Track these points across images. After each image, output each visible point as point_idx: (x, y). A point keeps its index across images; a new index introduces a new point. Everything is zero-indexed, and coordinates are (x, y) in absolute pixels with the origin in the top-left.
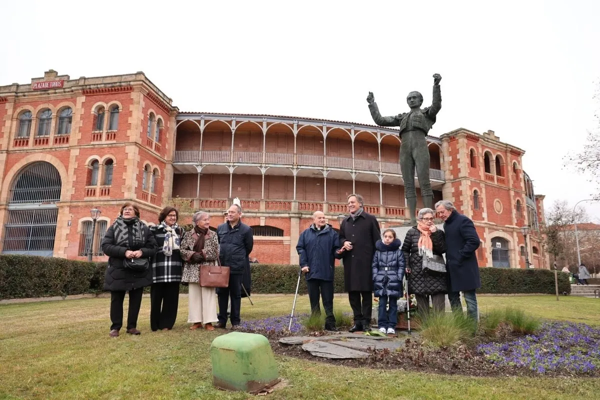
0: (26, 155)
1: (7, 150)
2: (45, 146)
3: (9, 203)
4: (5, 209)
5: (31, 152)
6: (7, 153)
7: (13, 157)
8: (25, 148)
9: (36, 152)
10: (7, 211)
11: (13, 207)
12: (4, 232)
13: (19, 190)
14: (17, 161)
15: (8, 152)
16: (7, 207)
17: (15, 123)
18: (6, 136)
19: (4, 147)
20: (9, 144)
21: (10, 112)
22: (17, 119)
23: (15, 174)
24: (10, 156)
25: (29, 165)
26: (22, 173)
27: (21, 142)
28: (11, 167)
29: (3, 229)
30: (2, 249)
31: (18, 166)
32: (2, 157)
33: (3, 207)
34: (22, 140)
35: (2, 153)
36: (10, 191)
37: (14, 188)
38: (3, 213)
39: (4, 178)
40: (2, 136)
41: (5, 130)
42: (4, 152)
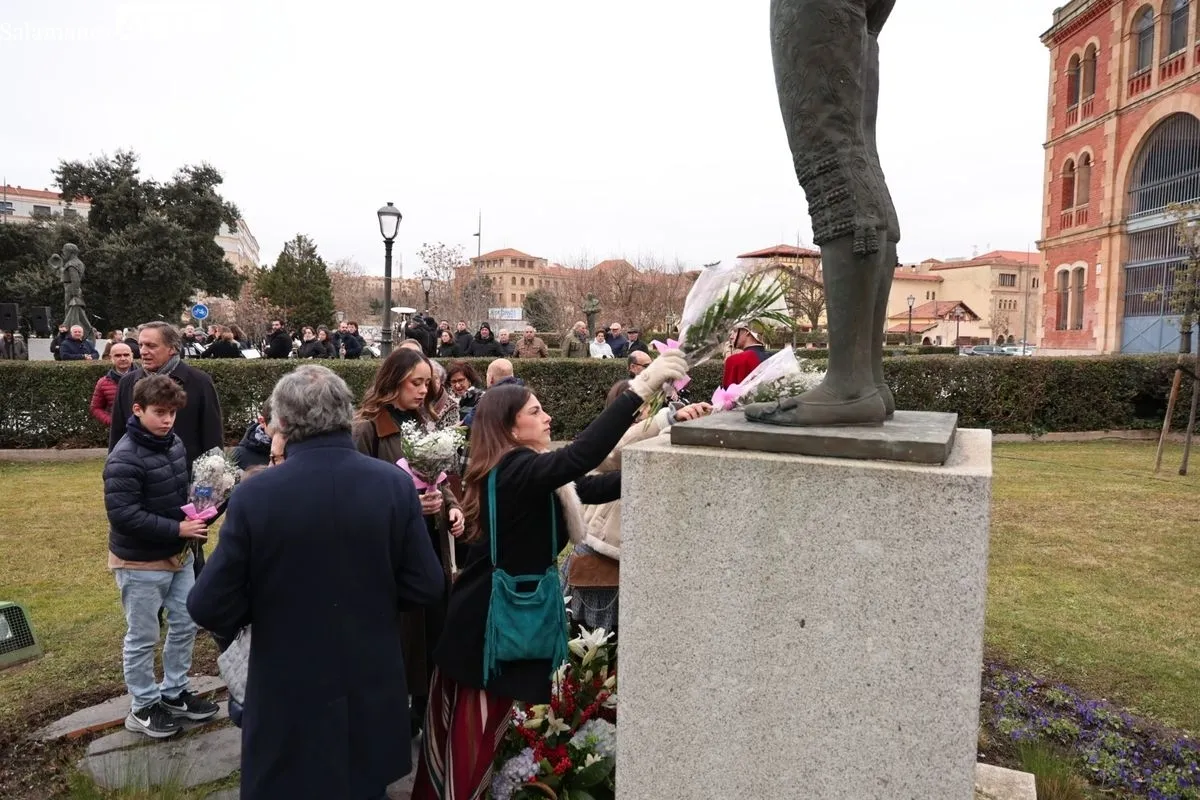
0: (1148, 109)
1: (1117, 110)
2: (1181, 76)
3: (1128, 219)
4: (1121, 233)
5: (1155, 100)
6: (1117, 115)
7: (1128, 119)
8: (1147, 93)
9: (1163, 97)
10: (1125, 237)
11: (1135, 226)
12: (1124, 276)
13: (1152, 185)
14: (1135, 125)
15: (1119, 112)
16: (1124, 228)
17: (1127, 45)
18: (1114, 78)
19: (1112, 106)
20: (1119, 95)
21: (1117, 26)
22: (1130, 34)
23: (1133, 157)
24: (1123, 119)
25: (1154, 131)
26: (1148, 149)
27: (1139, 82)
28: (1126, 143)
29: (1120, 274)
30: (1121, 314)
31: (1135, 139)
32: (1111, 126)
33: (1116, 230)
34: (1140, 78)
35: (1110, 118)
36: (1129, 193)
37: (1137, 186)
38: (1117, 241)
39: (1115, 171)
40: (1107, 83)
41: (1113, 67)
42: (1113, 114)
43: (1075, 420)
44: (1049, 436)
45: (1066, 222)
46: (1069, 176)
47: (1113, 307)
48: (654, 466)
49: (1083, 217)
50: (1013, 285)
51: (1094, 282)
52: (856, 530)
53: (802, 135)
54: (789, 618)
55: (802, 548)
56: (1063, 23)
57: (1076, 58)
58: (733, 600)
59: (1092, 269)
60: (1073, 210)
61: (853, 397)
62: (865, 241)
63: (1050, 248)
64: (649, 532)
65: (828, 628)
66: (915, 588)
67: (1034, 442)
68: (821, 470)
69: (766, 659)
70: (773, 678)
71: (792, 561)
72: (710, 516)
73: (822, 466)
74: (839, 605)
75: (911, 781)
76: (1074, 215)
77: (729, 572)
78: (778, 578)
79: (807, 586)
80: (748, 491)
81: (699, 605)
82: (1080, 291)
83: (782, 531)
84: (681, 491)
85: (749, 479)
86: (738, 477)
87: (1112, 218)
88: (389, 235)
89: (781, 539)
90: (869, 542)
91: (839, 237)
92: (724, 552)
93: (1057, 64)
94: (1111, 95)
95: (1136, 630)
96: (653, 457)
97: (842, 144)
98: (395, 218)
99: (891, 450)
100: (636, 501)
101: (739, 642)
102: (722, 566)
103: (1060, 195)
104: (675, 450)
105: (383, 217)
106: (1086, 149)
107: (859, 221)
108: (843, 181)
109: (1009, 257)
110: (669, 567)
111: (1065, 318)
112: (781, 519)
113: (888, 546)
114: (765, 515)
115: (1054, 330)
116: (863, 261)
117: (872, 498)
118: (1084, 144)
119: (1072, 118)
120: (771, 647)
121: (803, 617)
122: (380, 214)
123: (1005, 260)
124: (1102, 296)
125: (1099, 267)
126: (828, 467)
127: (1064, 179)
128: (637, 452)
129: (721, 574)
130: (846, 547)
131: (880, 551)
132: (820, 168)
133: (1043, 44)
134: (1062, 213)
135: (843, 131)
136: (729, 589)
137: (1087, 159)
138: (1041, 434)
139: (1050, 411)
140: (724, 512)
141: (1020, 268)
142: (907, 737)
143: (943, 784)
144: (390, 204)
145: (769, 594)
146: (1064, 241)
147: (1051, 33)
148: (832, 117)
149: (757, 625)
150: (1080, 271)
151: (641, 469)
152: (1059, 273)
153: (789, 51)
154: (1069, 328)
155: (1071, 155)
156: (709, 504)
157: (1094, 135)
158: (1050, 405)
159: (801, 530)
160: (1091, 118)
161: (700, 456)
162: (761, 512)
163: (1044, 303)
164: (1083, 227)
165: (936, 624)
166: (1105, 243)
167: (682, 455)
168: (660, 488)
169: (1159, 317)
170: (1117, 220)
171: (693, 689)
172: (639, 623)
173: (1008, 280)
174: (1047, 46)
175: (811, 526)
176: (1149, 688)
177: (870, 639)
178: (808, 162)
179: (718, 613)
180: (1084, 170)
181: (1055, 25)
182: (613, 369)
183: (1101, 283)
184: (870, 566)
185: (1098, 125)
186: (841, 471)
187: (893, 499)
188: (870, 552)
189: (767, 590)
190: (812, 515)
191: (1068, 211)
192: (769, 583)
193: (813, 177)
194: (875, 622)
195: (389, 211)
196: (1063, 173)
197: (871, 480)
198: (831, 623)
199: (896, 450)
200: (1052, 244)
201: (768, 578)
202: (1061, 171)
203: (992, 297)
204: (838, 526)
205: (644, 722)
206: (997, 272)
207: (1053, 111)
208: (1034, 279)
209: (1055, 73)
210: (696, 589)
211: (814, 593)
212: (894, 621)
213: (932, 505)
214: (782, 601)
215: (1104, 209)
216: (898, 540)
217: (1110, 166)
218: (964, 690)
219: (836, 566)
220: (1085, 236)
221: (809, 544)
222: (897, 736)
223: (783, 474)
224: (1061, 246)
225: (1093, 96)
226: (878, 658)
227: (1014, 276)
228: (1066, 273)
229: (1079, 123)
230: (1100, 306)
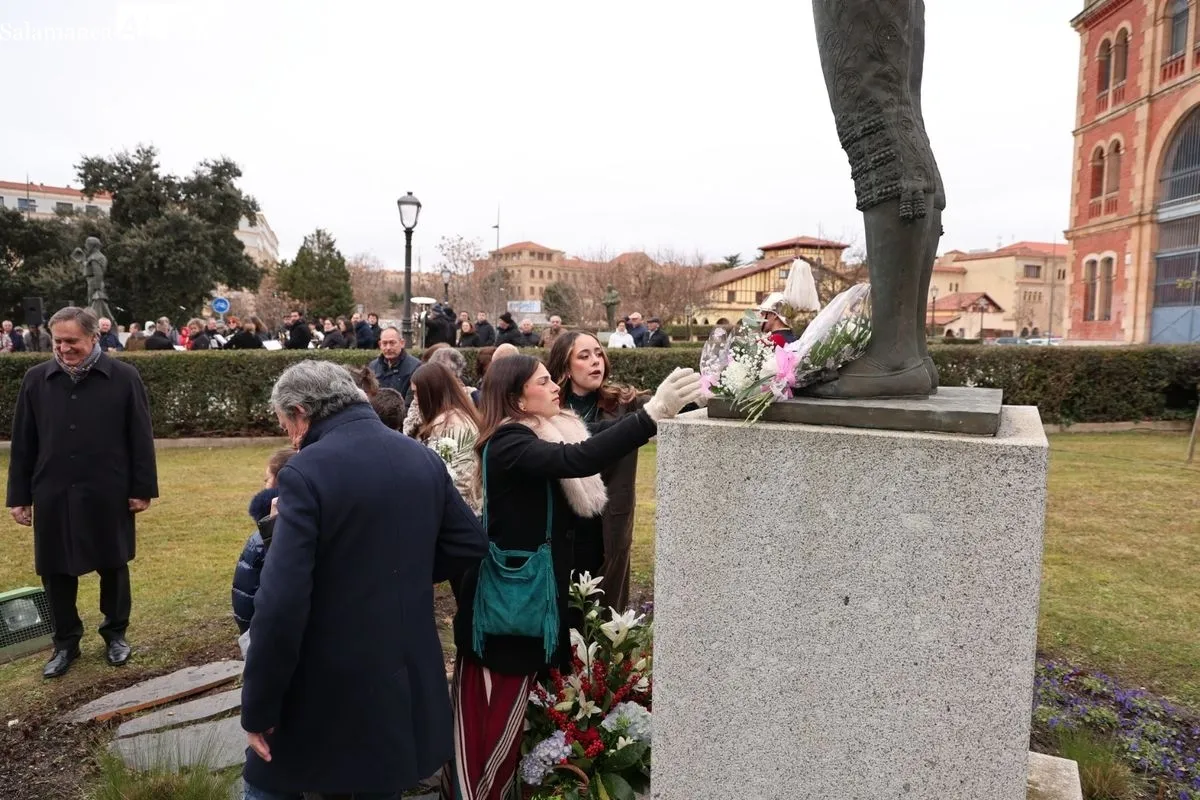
0: (1181, 94)
1: (1149, 97)
3: (1159, 207)
4: (1151, 222)
5: (1188, 86)
6: (1148, 101)
7: (1160, 106)
8: (1180, 78)
10: (1155, 226)
11: (1165, 215)
12: (1154, 266)
13: (1184, 173)
14: (1167, 111)
15: (1151, 99)
16: (1155, 217)
17: (1161, 28)
18: (1146, 64)
19: (1144, 92)
20: (1152, 81)
21: (1151, 10)
22: (1164, 17)
23: (1165, 143)
24: (1155, 106)
25: (1187, 118)
26: (1181, 136)
27: (1172, 68)
28: (1157, 131)
29: (1150, 263)
30: (1151, 305)
31: (1168, 125)
32: (1142, 113)
33: (1146, 218)
34: (1174, 63)
35: (1141, 104)
36: (1160, 181)
37: (1168, 174)
38: (1148, 230)
39: (1147, 158)
40: (1139, 69)
41: (1145, 52)
42: (1145, 100)
43: (1104, 410)
44: (1077, 427)
45: (1094, 211)
46: (1098, 163)
47: (1143, 297)
48: (690, 439)
49: (1112, 206)
50: (1038, 276)
51: (1123, 272)
52: (904, 503)
53: (845, 95)
54: (832, 595)
55: (846, 523)
56: (1093, 8)
57: (1107, 43)
58: (774, 577)
59: (1121, 259)
60: (1102, 199)
61: (897, 369)
62: (913, 204)
63: (1078, 237)
64: (686, 508)
65: (873, 605)
66: (966, 563)
67: (1062, 432)
68: (866, 441)
69: (807, 638)
70: (815, 658)
71: (835, 536)
72: (750, 490)
73: (868, 437)
74: (884, 581)
75: (960, 762)
76: (1103, 203)
77: (769, 549)
78: (822, 554)
79: (851, 562)
80: (789, 464)
81: (737, 581)
82: (1108, 281)
83: (825, 505)
84: (719, 465)
85: (791, 452)
86: (779, 450)
87: (1142, 206)
88: (409, 224)
89: (824, 513)
90: (918, 515)
91: (884, 201)
92: (765, 527)
93: (1087, 49)
94: (1143, 81)
95: (1174, 618)
96: (690, 430)
97: (888, 104)
98: (415, 207)
99: (940, 421)
100: (672, 475)
101: (780, 620)
102: (762, 542)
103: (1089, 183)
104: (712, 423)
105: (404, 207)
106: (1116, 136)
107: (905, 184)
108: (888, 143)
109: (1033, 249)
110: (707, 543)
111: (1093, 308)
112: (824, 493)
113: (938, 520)
114: (808, 488)
115: (1081, 321)
116: (909, 226)
117: (920, 470)
118: (1115, 130)
119: (1102, 105)
120: (813, 625)
121: (847, 594)
122: (400, 203)
123: (1030, 251)
124: (1131, 286)
125: (1128, 257)
126: (875, 438)
127: (1094, 167)
128: (673, 425)
129: (760, 550)
130: (893, 522)
131: (929, 525)
132: (865, 129)
133: (1073, 29)
134: (1091, 201)
135: (889, 89)
136: (769, 566)
137: (1117, 147)
138: (1068, 425)
139: (1079, 402)
140: (764, 486)
141: (1046, 259)
142: (957, 718)
143: (993, 766)
144: (410, 194)
145: (811, 570)
146: (1092, 230)
147: (1081, 17)
148: (877, 76)
149: (799, 602)
150: (1109, 261)
151: (677, 442)
152: (1088, 263)
153: (833, 7)
154: (1096, 318)
155: (1101, 143)
156: (748, 478)
157: (1124, 122)
158: (1079, 395)
159: (845, 504)
160: (1122, 105)
161: (739, 428)
162: (803, 486)
163: (1071, 293)
164: (1112, 216)
165: (988, 601)
166: (1135, 232)
167: (721, 427)
168: (697, 462)
169: (1189, 308)
170: (1148, 208)
171: (731, 668)
172: (675, 601)
173: (1032, 271)
174: (1078, 30)
175: (856, 500)
176: (1189, 677)
177: (917, 617)
178: (851, 124)
179: (757, 590)
180: (1114, 157)
181: (1085, 10)
182: (635, 358)
183: (1130, 273)
184: (919, 541)
185: (1128, 112)
186: (889, 441)
187: (943, 471)
188: (917, 526)
189: (808, 566)
190: (857, 488)
191: (1096, 199)
192: (812, 559)
193: (857, 140)
194: (923, 598)
195: (409, 201)
196: (1093, 161)
197: (920, 452)
198: (876, 599)
199: (946, 420)
200: (1080, 233)
201: (810, 554)
202: (1090, 158)
203: (1017, 288)
204: (885, 499)
205: (679, 702)
206: (1022, 264)
207: (1083, 97)
208: (1060, 271)
209: (1085, 59)
210: (735, 566)
211: (858, 570)
212: (943, 598)
213: (984, 477)
214: (824, 578)
215: (1135, 199)
216: (948, 514)
217: (1141, 152)
218: (1017, 669)
219: (882, 542)
220: (1114, 226)
221: (854, 518)
222: (946, 716)
223: (826, 446)
224: (1089, 235)
225: (1124, 82)
226: (926, 636)
227: (1039, 268)
228: (1093, 263)
229: (1110, 110)
230: (1129, 296)
